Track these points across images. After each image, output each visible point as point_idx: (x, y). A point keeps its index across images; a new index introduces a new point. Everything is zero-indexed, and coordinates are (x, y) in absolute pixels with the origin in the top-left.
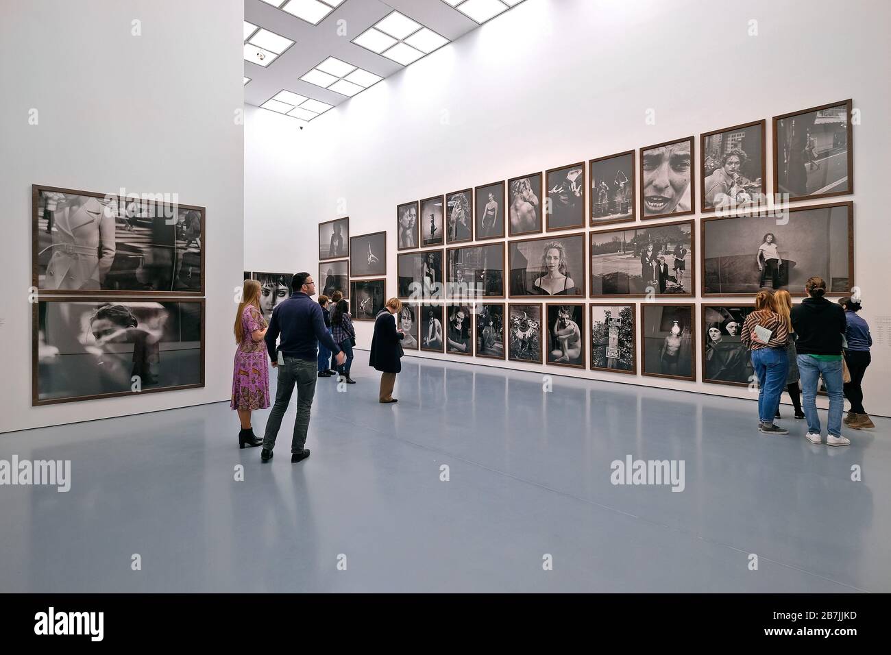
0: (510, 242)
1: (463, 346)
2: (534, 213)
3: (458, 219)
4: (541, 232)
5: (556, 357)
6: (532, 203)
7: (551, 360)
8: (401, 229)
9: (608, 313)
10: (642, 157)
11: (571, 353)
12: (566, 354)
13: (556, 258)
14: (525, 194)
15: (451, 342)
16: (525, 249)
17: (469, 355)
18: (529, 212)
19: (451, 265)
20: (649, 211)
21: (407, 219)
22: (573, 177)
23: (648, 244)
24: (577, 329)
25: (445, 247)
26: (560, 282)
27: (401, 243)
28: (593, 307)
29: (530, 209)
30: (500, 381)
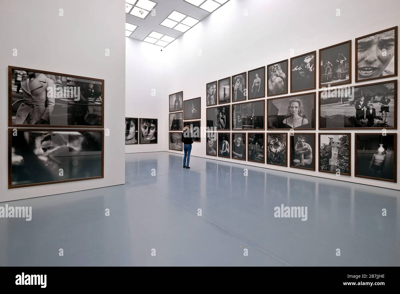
0: (268, 100)
1: (241, 155)
2: (283, 83)
3: (238, 89)
4: (287, 93)
5: (296, 163)
6: (281, 77)
7: (293, 165)
8: (208, 96)
9: (331, 139)
10: (357, 44)
11: (305, 161)
12: (302, 162)
13: (296, 107)
14: (277, 72)
15: (234, 153)
16: (277, 103)
17: (244, 160)
18: (280, 82)
19: (234, 113)
20: (361, 76)
21: (211, 90)
22: (308, 60)
23: (361, 97)
24: (310, 148)
25: (231, 104)
26: (299, 121)
27: (208, 103)
28: (321, 136)
29: (280, 81)
30: (262, 175)
